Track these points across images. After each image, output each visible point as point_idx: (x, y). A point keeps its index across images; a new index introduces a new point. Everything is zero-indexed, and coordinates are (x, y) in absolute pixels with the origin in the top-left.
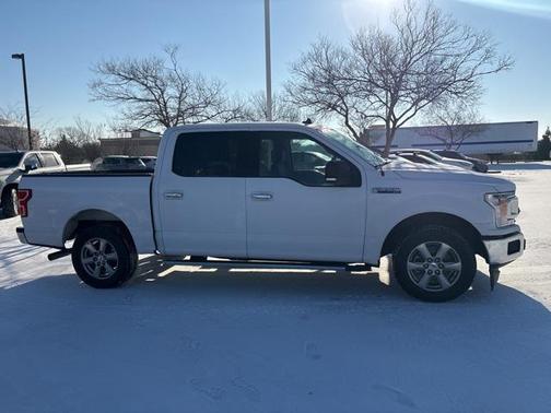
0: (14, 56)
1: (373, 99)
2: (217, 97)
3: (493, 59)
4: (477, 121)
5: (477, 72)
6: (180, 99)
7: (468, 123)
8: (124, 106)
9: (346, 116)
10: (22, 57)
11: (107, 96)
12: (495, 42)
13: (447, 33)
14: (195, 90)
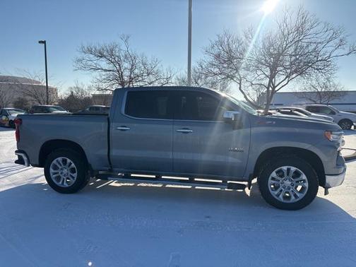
0: (40, 42)
1: (259, 72)
2: (155, 70)
3: (344, 46)
4: (339, 89)
5: (333, 55)
6: (131, 71)
7: (332, 90)
8: (96, 74)
9: (240, 84)
10: (44, 42)
11: (84, 68)
12: (347, 34)
13: (312, 27)
14: (141, 65)
